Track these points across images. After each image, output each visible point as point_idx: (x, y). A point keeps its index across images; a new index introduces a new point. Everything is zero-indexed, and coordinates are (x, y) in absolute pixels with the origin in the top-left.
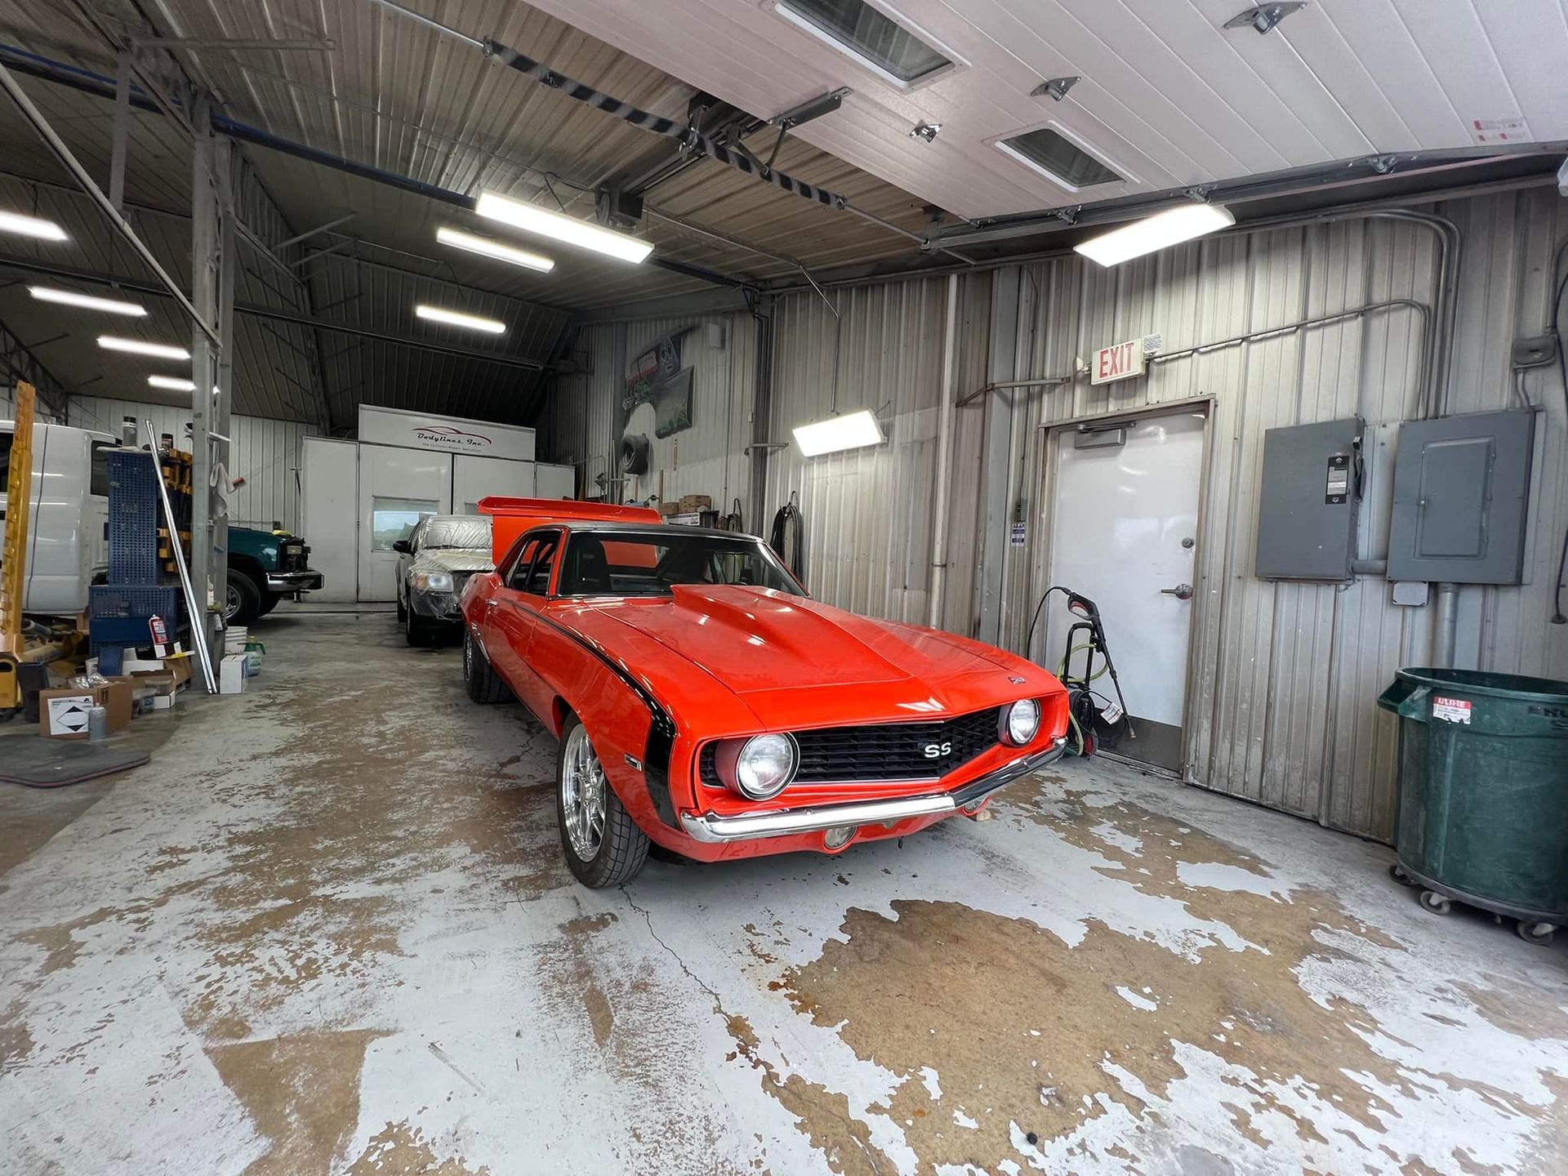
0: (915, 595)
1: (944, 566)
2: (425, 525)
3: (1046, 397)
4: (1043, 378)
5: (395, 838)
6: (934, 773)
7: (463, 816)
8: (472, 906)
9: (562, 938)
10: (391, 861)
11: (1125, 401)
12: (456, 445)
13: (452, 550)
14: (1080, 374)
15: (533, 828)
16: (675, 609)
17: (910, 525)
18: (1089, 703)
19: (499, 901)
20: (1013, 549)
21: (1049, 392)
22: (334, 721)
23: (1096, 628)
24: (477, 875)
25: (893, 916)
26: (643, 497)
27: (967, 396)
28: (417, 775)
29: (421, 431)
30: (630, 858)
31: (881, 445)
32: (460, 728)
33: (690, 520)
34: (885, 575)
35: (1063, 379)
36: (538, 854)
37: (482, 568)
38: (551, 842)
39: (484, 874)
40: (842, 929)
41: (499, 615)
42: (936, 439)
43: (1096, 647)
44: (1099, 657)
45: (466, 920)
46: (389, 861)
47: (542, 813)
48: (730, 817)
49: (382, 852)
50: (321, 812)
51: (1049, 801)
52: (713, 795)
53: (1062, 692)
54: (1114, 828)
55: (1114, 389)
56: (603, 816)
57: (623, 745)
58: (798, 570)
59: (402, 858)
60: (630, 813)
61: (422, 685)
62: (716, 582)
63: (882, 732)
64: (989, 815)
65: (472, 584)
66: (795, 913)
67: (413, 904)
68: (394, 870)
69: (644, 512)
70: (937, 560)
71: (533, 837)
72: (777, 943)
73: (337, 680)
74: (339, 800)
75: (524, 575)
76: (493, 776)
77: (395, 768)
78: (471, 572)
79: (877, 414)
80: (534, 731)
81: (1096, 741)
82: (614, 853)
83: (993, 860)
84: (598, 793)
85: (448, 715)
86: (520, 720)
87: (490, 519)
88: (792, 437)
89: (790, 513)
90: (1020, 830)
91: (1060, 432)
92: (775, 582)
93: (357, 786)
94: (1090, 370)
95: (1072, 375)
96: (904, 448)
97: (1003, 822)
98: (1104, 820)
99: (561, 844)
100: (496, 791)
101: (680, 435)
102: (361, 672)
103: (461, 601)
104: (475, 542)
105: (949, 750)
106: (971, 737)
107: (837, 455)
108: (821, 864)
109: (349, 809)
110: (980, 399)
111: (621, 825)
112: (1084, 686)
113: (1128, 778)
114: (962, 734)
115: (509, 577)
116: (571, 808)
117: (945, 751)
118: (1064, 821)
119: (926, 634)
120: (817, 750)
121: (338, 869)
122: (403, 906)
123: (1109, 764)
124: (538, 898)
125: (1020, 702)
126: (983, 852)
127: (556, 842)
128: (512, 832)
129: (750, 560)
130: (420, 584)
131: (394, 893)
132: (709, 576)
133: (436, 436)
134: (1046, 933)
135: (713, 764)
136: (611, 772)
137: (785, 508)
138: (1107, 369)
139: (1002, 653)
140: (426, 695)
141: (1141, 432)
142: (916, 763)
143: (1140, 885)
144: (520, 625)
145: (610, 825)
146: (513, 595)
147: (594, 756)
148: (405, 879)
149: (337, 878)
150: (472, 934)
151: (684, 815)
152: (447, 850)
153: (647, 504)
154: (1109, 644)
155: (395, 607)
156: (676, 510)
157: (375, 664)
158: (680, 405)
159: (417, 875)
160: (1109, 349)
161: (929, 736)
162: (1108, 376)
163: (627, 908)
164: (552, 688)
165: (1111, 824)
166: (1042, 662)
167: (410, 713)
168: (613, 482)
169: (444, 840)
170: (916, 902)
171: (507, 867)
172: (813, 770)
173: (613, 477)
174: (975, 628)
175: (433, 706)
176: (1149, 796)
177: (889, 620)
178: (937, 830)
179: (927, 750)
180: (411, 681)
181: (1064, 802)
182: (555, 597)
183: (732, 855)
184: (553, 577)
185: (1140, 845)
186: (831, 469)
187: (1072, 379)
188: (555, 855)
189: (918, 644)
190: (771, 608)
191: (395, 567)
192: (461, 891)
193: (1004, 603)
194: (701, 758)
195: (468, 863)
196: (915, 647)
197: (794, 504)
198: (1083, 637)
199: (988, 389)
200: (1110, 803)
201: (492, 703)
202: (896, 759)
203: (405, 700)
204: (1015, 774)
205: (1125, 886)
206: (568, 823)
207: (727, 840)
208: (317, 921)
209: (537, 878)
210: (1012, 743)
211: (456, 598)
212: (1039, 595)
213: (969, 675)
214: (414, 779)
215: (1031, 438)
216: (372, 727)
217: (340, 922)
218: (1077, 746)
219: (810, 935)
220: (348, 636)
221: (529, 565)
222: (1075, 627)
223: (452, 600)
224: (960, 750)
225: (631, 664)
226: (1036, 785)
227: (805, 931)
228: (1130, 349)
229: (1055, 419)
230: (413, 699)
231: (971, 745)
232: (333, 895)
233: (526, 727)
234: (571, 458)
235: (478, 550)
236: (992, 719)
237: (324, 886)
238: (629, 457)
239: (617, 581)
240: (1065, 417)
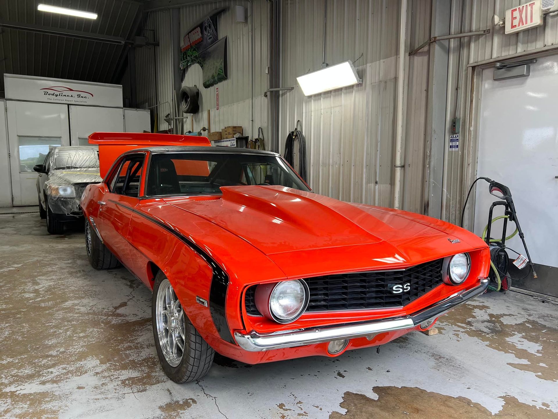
0: (384, 187)
1: (403, 167)
2: (53, 154)
3: (473, 45)
4: (471, 31)
5: (51, 356)
6: (399, 303)
7: (93, 341)
8: (103, 396)
9: (162, 415)
10: (50, 370)
11: (529, 45)
12: (71, 99)
13: (73, 169)
14: (497, 27)
15: (139, 347)
16: (224, 203)
17: (379, 140)
18: (505, 256)
19: (121, 393)
20: (451, 153)
21: (475, 41)
22: (6, 284)
23: (509, 205)
24: (104, 377)
25: (375, 396)
26: (197, 129)
27: (416, 47)
28: (61, 316)
29: (46, 90)
30: (202, 364)
31: (358, 85)
32: (87, 285)
33: (229, 143)
34: (362, 174)
35: (484, 31)
36: (143, 363)
37: (93, 181)
38: (151, 356)
39: (109, 376)
40: (342, 405)
41: (107, 211)
42: (396, 79)
43: (510, 218)
44: (511, 225)
45: (100, 405)
46: (49, 370)
47: (144, 337)
48: (266, 334)
49: (44, 364)
50: (3, 341)
51: (478, 321)
52: (254, 321)
53: (485, 248)
54: (522, 338)
55: (521, 36)
56: (184, 338)
57: (194, 291)
58: (303, 173)
59: (57, 368)
60: (201, 335)
61: (59, 259)
62: (249, 184)
63: (363, 277)
64: (437, 331)
65: (88, 191)
66: (311, 396)
67: (66, 396)
68: (53, 375)
69: (199, 139)
70: (398, 163)
71: (138, 353)
72: (299, 415)
73: (4, 257)
74: (13, 333)
75: (122, 184)
76: (111, 315)
77: (47, 312)
78: (86, 184)
79: (354, 64)
80: (134, 286)
81: (510, 281)
82: (192, 360)
83: (440, 360)
84: (179, 323)
85: (78, 278)
86: (125, 279)
87: (97, 148)
88: (296, 82)
89: (296, 136)
90: (458, 341)
91: (483, 69)
92: (288, 182)
93: (24, 324)
94: (504, 23)
95: (491, 28)
96: (373, 87)
97: (447, 335)
98: (516, 333)
99: (157, 357)
100: (114, 324)
101: (220, 85)
102: (19, 252)
103: (81, 203)
104: (87, 164)
105: (409, 288)
106: (424, 279)
107: (328, 94)
108: (326, 365)
109: (20, 338)
110: (426, 49)
111: (196, 343)
112: (501, 244)
113: (533, 305)
114: (417, 278)
115: (112, 186)
116: (162, 333)
117: (406, 289)
118: (488, 334)
119: (392, 213)
120: (321, 290)
121: (17, 376)
122: (60, 397)
123: (519, 296)
124: (145, 390)
125: (457, 255)
126: (433, 355)
127: (154, 356)
128: (126, 349)
129: (271, 168)
130: (54, 193)
131: (54, 390)
132: (244, 180)
133: (56, 93)
134: (476, 405)
135: (253, 301)
136: (188, 310)
137: (293, 132)
138: (516, 22)
139: (444, 223)
140: (64, 265)
141: (541, 66)
142: (386, 297)
143: (540, 374)
144: (121, 217)
145: (189, 343)
146: (115, 197)
147: (176, 298)
148: (59, 381)
149: (17, 381)
150: (104, 414)
151: (236, 335)
152: (85, 362)
153: (200, 134)
154: (518, 215)
155: (37, 209)
156: (220, 137)
157: (26, 247)
158: (219, 64)
159: (67, 378)
160: (517, 8)
161: (395, 279)
162: (517, 27)
163: (202, 394)
164: (147, 257)
165: (520, 335)
166: (472, 228)
167: (54, 277)
168: (176, 120)
169: (82, 356)
170: (389, 388)
171: (123, 372)
172: (319, 303)
173: (176, 116)
174: (425, 208)
175: (68, 272)
176: (547, 316)
177: (366, 204)
178: (402, 342)
179: (394, 288)
180: (52, 256)
181: (488, 321)
182: (144, 198)
183: (268, 359)
184: (142, 185)
185: (540, 348)
186: (324, 104)
187: (491, 31)
188: (154, 364)
189: (386, 219)
190: (286, 199)
191: (36, 181)
192: (95, 388)
193: (445, 190)
194: (246, 297)
195: (99, 370)
196: (384, 221)
197: (299, 129)
198: (500, 211)
199: (432, 41)
200: (520, 321)
201: (105, 269)
202: (374, 295)
203: (50, 269)
204: (453, 303)
205: (530, 375)
206: (161, 344)
207: (264, 350)
208: (8, 407)
209: (143, 378)
210: (451, 283)
211: (78, 201)
212: (469, 183)
213: (422, 238)
214: (60, 319)
215: (463, 74)
216: (30, 287)
217: (22, 408)
218: (496, 285)
219: (321, 409)
220: (9, 229)
221: (125, 177)
222: (495, 204)
223: (75, 203)
224: (416, 289)
225: (197, 239)
226: (469, 311)
227: (317, 407)
228: (532, 8)
229: (479, 60)
230: (55, 268)
231: (424, 285)
232: (16, 391)
233: (129, 284)
234: (147, 104)
235: (90, 169)
236: (438, 268)
237: (10, 386)
238: (186, 102)
239: (184, 186)
240: (486, 58)
